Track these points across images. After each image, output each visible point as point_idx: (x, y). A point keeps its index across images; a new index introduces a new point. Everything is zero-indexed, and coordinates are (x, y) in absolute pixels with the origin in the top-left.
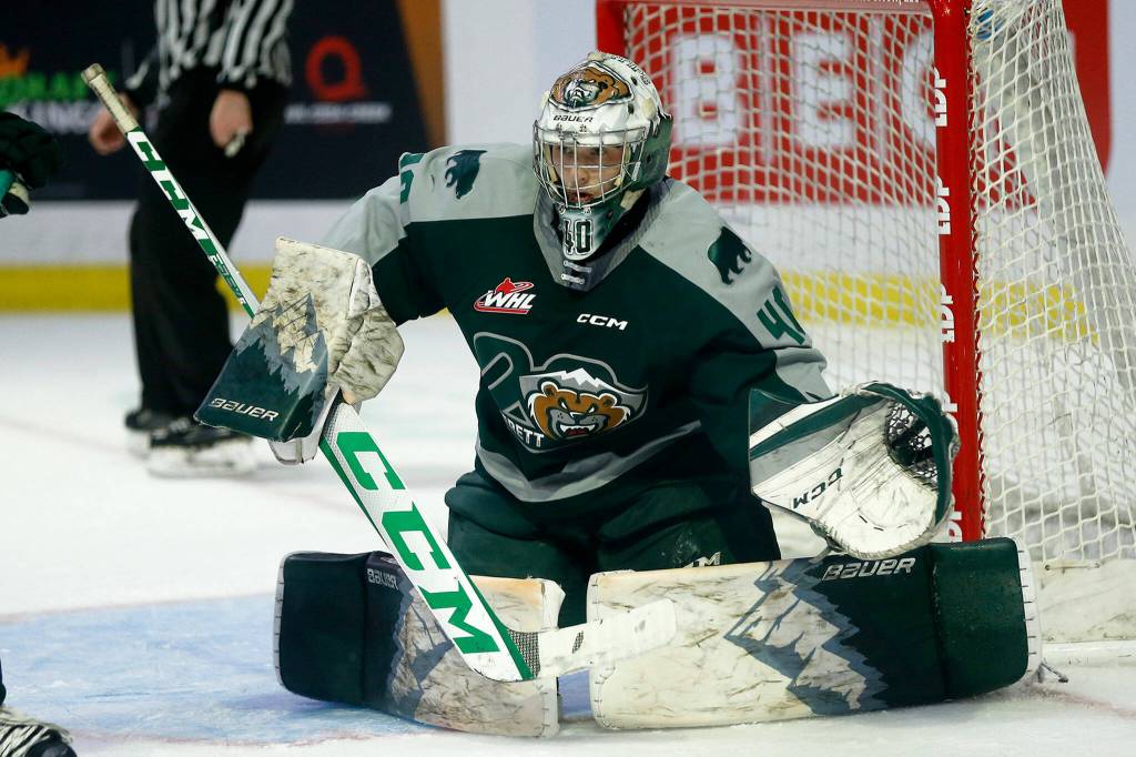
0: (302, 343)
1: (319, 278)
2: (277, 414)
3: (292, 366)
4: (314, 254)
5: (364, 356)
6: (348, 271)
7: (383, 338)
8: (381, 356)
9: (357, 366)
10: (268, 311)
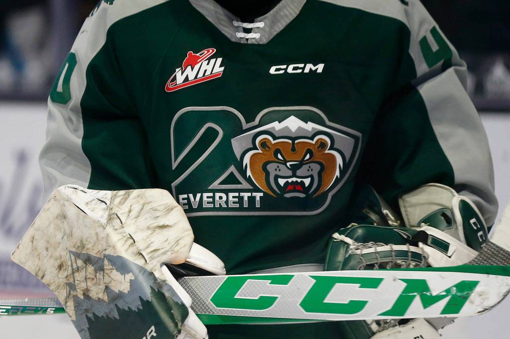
0: (106, 277)
1: (59, 236)
2: (153, 328)
3: (120, 295)
4: (38, 230)
5: (148, 228)
6: (64, 205)
7: (144, 205)
8: (158, 214)
9: (153, 239)
10: (68, 297)
